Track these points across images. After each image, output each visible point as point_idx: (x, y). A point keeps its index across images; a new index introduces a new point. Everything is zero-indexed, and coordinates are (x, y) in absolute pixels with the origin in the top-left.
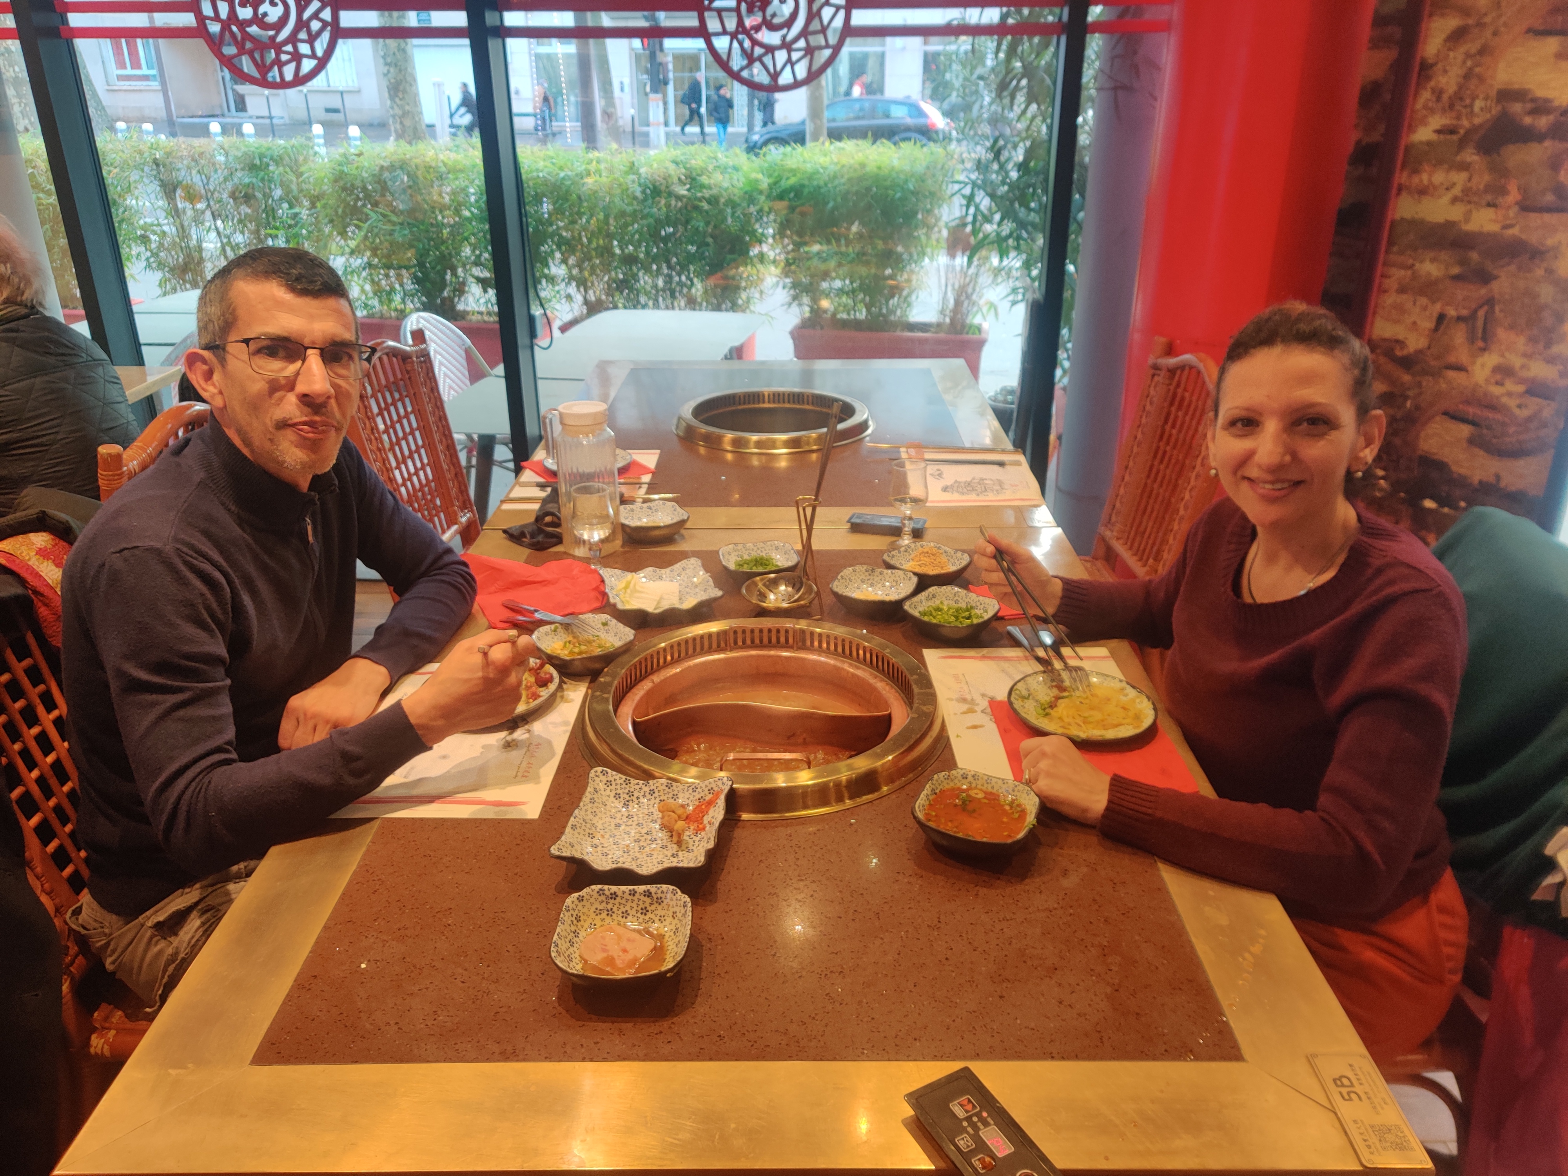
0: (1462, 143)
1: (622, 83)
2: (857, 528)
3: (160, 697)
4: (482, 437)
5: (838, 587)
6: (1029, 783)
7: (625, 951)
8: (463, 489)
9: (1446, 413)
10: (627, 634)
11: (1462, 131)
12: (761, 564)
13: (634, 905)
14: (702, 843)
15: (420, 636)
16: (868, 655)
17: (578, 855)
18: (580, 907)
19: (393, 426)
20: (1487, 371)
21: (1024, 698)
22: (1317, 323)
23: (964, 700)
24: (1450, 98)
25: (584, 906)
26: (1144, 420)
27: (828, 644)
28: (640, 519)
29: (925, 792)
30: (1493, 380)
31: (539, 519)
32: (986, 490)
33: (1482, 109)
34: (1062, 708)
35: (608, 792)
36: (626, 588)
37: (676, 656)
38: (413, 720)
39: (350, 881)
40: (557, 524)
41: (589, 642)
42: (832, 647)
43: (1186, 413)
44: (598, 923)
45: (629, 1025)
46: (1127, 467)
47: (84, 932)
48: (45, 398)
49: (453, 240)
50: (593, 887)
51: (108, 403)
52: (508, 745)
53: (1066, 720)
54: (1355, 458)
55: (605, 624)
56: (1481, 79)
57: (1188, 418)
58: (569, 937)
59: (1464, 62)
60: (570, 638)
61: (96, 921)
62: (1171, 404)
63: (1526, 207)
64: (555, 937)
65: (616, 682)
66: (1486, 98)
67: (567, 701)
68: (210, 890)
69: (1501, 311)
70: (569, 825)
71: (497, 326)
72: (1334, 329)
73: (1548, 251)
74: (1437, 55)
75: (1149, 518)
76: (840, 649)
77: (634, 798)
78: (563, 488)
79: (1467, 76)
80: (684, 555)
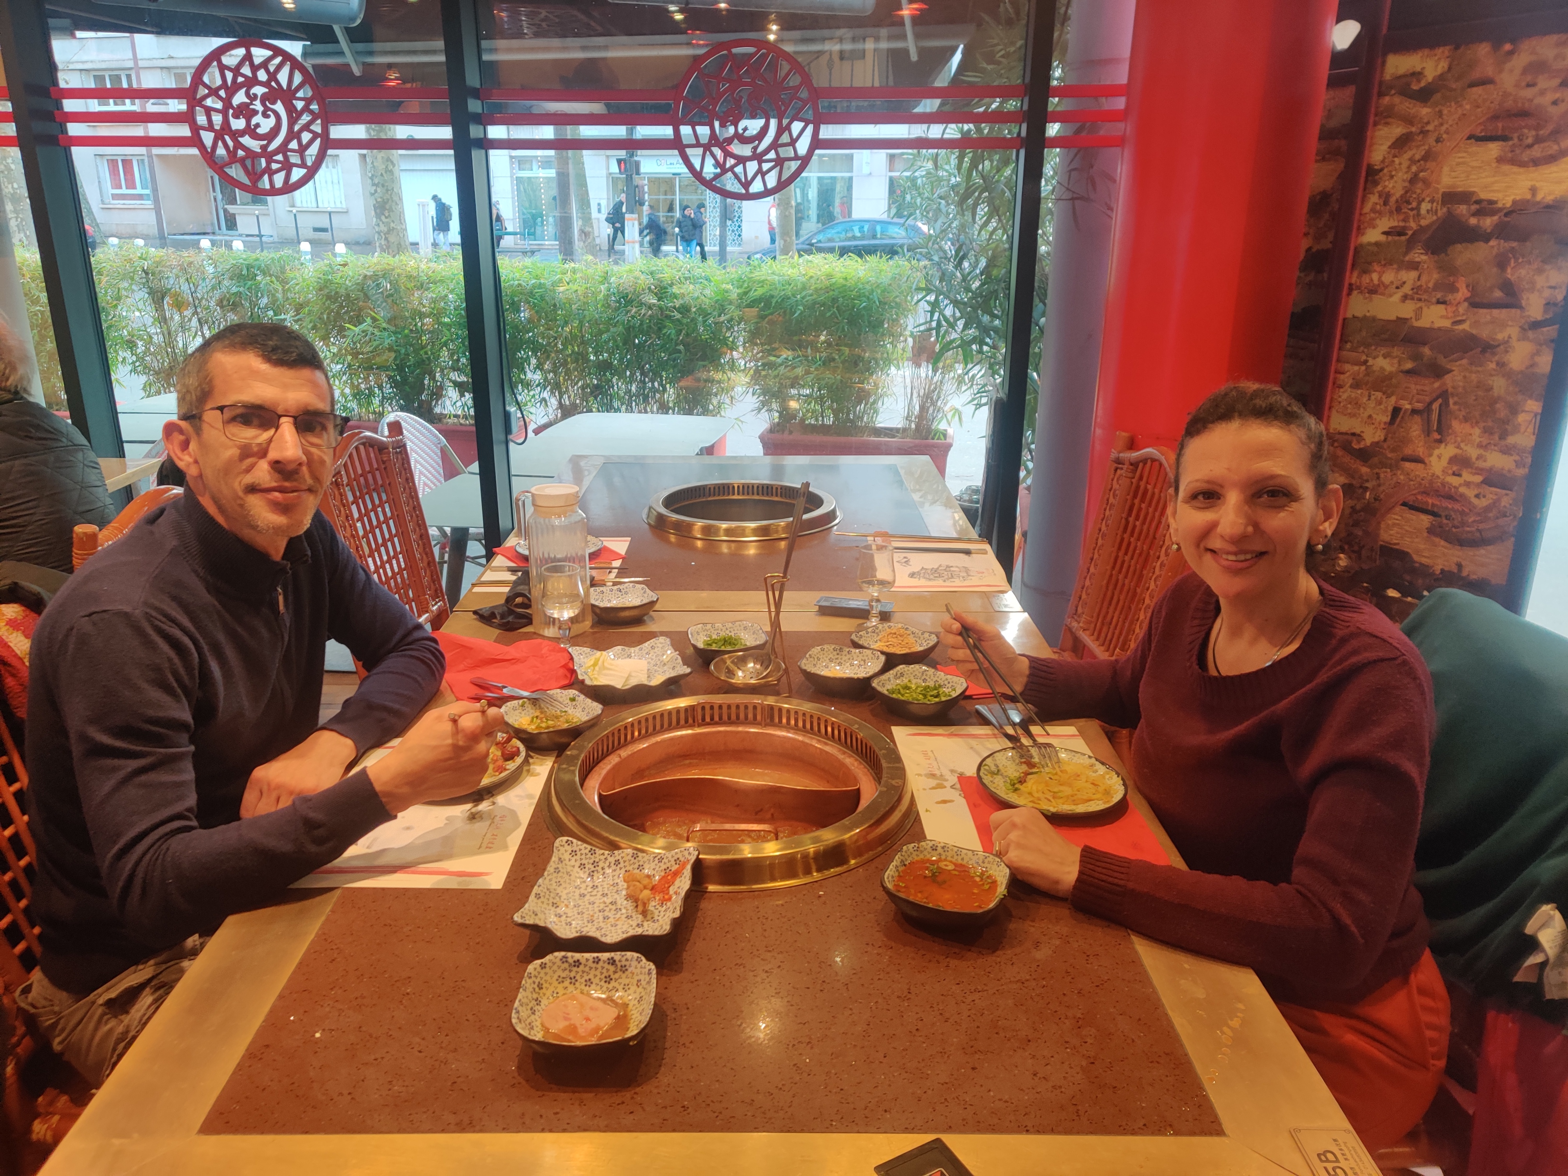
0: (1410, 245)
1: (599, 204)
2: (826, 611)
3: (122, 762)
4: (455, 530)
5: (808, 665)
6: (999, 855)
7: (588, 1019)
8: (435, 579)
9: (1404, 504)
10: (596, 708)
11: (1410, 233)
12: (730, 644)
13: (598, 973)
14: (668, 914)
15: (386, 709)
16: (836, 732)
17: (542, 924)
18: (542, 975)
19: (367, 514)
20: (1444, 462)
21: (993, 773)
22: (1272, 399)
23: (933, 776)
24: (1397, 201)
25: (546, 974)
26: (1107, 513)
27: (796, 720)
28: (609, 601)
29: (894, 863)
30: (1450, 472)
31: (509, 599)
32: (952, 577)
33: (1428, 211)
34: (1032, 783)
35: (573, 862)
36: (595, 665)
37: (643, 732)
38: (378, 787)
39: (308, 950)
40: (528, 606)
41: (557, 717)
42: (800, 724)
43: (1150, 505)
44: (561, 991)
45: (592, 1095)
46: (1092, 559)
47: (33, 1011)
48: (23, 480)
49: (433, 345)
50: (556, 954)
51: (85, 486)
52: (473, 817)
53: (1036, 795)
54: (1315, 531)
55: (573, 700)
56: (1426, 183)
57: (1151, 510)
58: (531, 1005)
59: (1409, 167)
60: (538, 713)
61: (46, 999)
62: (1135, 496)
63: (1475, 304)
64: (517, 1004)
65: (583, 755)
66: (1432, 201)
67: (533, 775)
68: (164, 966)
69: (1455, 403)
70: (533, 894)
71: (474, 429)
72: (1289, 405)
73: (1499, 346)
74: (1383, 161)
75: (1116, 609)
76: (808, 726)
77: (599, 869)
78: (534, 572)
79: (1414, 180)
80: (652, 635)
